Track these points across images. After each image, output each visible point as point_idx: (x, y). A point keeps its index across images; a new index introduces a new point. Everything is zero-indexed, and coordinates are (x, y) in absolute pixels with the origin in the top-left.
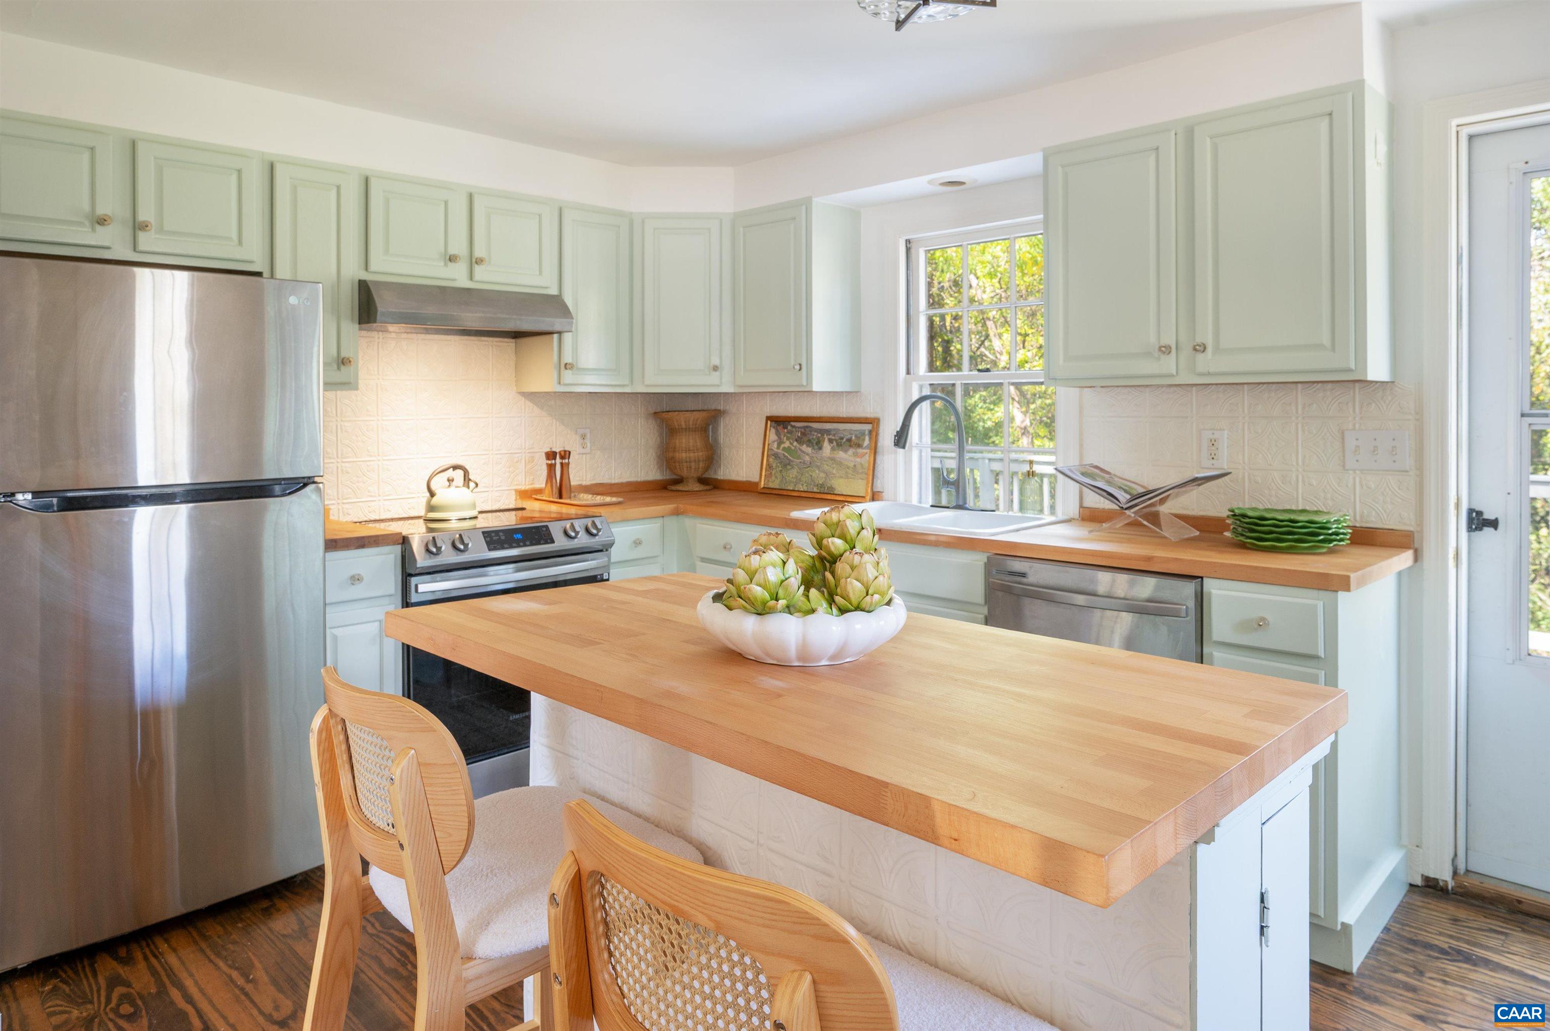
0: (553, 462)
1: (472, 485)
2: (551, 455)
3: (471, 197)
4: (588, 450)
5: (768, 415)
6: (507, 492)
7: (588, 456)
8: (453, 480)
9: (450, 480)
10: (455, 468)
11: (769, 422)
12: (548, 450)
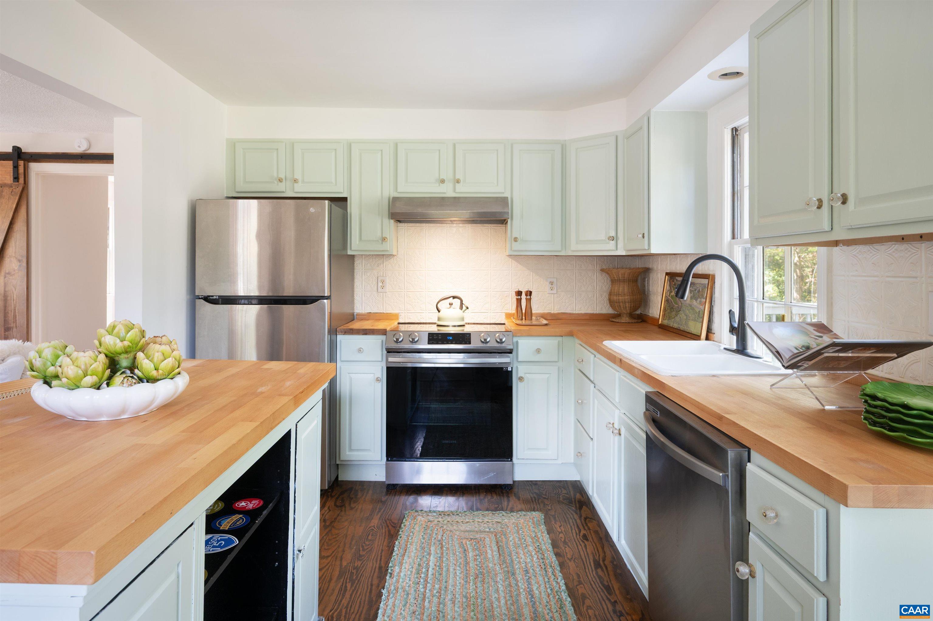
0: (519, 297)
1: (464, 308)
2: (519, 293)
3: (454, 145)
4: (555, 291)
5: (668, 271)
6: (500, 314)
7: (555, 295)
8: (452, 304)
9: (451, 304)
10: (454, 297)
11: (667, 277)
12: (517, 290)
